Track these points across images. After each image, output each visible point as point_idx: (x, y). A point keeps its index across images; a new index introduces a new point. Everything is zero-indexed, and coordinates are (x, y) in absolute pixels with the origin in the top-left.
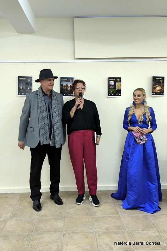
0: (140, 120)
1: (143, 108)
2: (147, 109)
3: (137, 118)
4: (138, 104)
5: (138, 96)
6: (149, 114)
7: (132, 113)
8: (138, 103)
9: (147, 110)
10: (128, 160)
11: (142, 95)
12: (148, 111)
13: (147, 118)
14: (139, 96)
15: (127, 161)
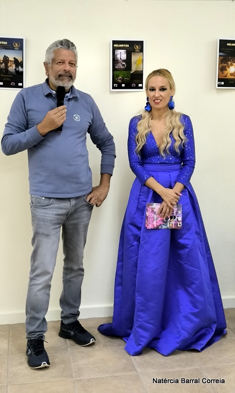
0: (162, 147)
1: (168, 118)
2: (177, 118)
3: (158, 143)
4: (159, 109)
5: (160, 90)
6: (182, 131)
7: (146, 131)
8: (159, 106)
9: (177, 121)
10: (139, 241)
11: (168, 88)
12: (179, 123)
13: (176, 138)
14: (163, 89)
15: (135, 243)
